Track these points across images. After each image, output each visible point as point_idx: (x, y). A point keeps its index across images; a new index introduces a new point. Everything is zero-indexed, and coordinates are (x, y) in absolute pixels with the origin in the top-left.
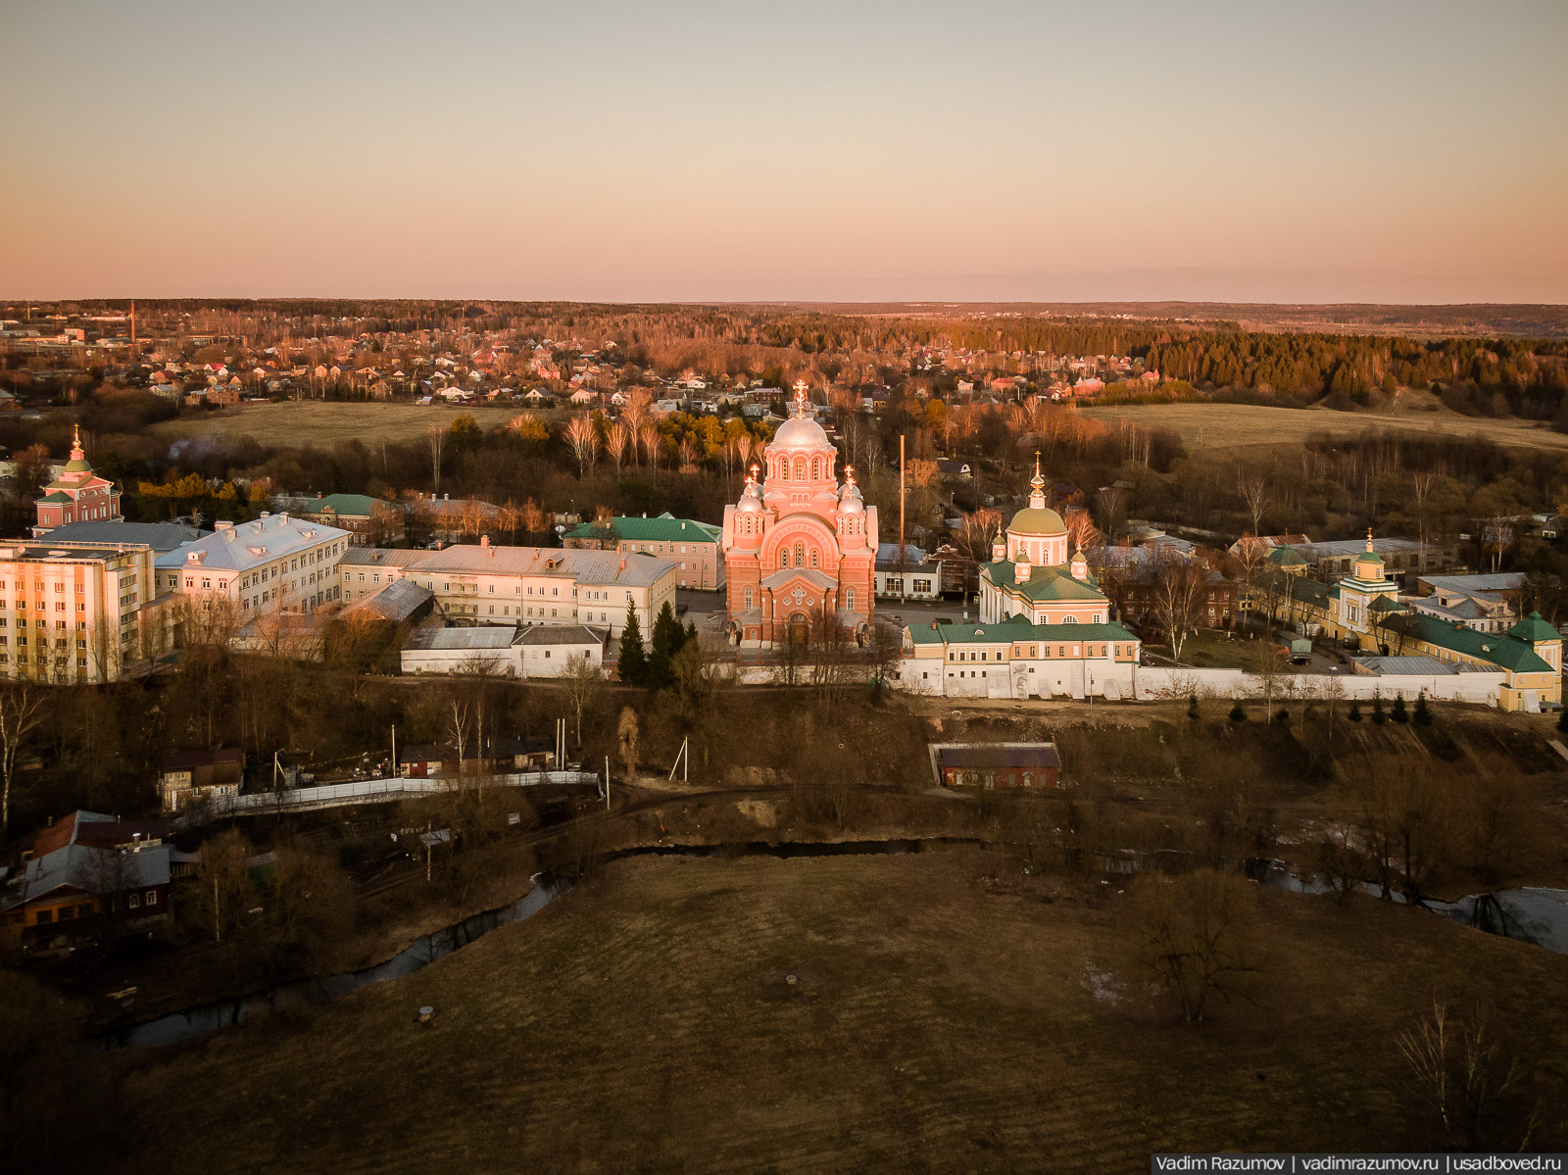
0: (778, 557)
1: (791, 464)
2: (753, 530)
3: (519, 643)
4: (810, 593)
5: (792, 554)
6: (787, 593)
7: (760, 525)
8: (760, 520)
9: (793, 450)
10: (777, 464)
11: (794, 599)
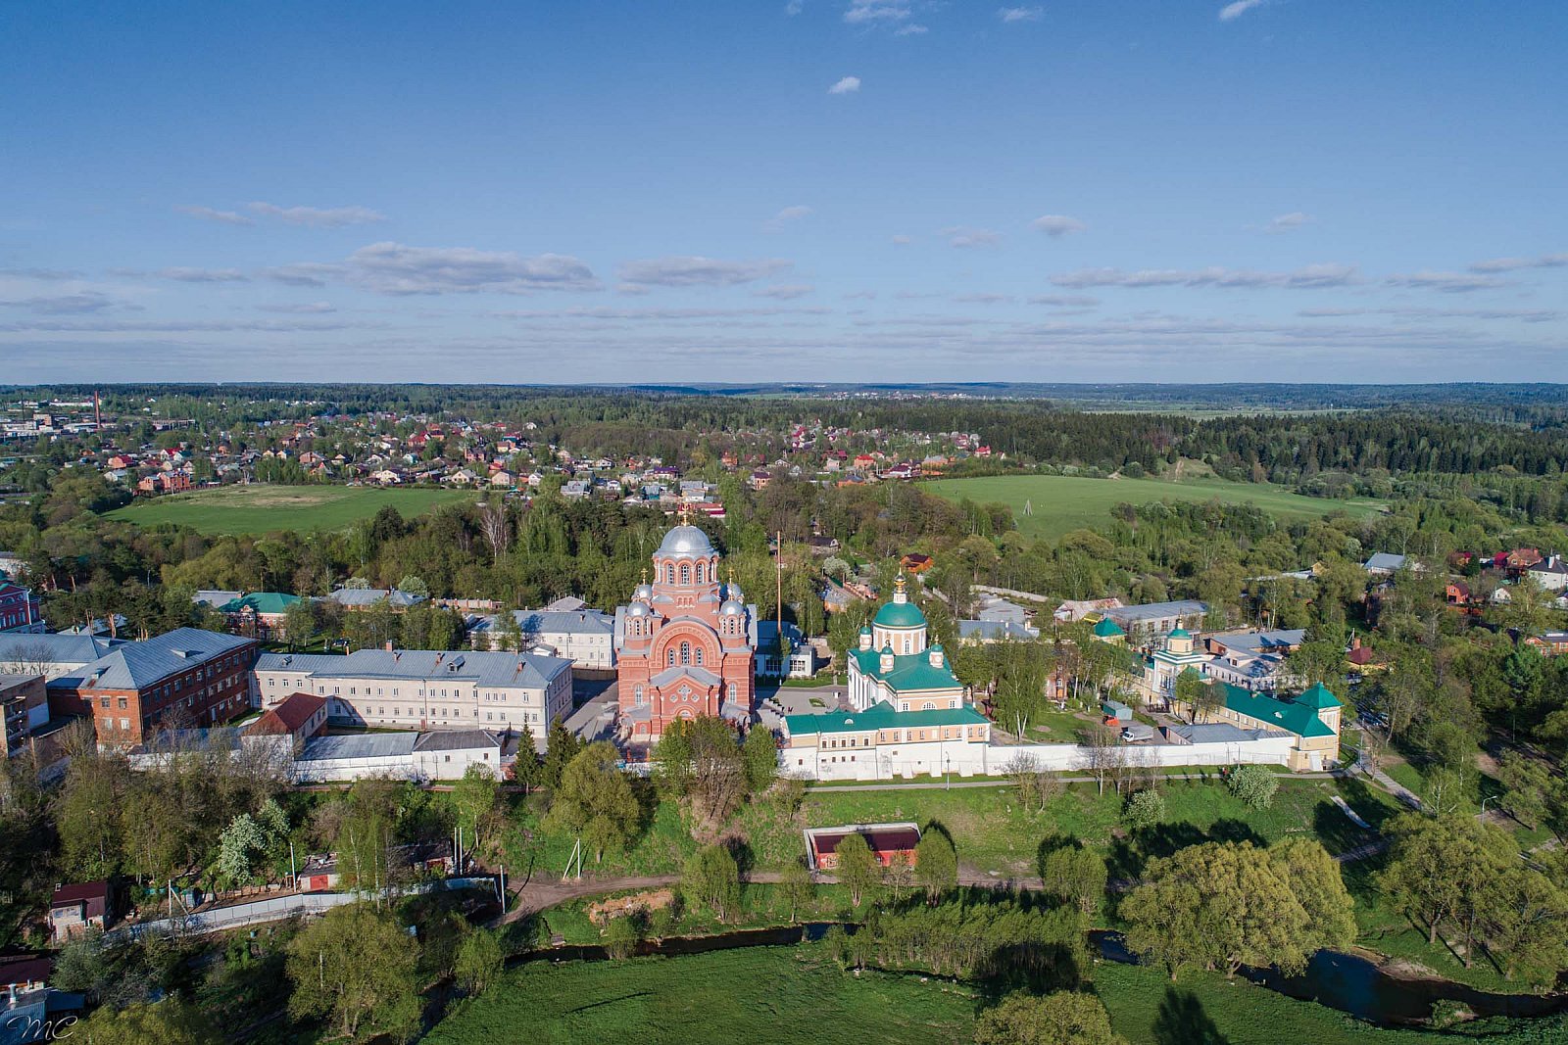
0: (665, 657)
1: (677, 569)
2: (642, 632)
3: (418, 750)
4: (696, 691)
5: (678, 654)
6: (674, 691)
7: (649, 628)
8: (649, 623)
9: (678, 556)
10: (663, 569)
11: (680, 697)
